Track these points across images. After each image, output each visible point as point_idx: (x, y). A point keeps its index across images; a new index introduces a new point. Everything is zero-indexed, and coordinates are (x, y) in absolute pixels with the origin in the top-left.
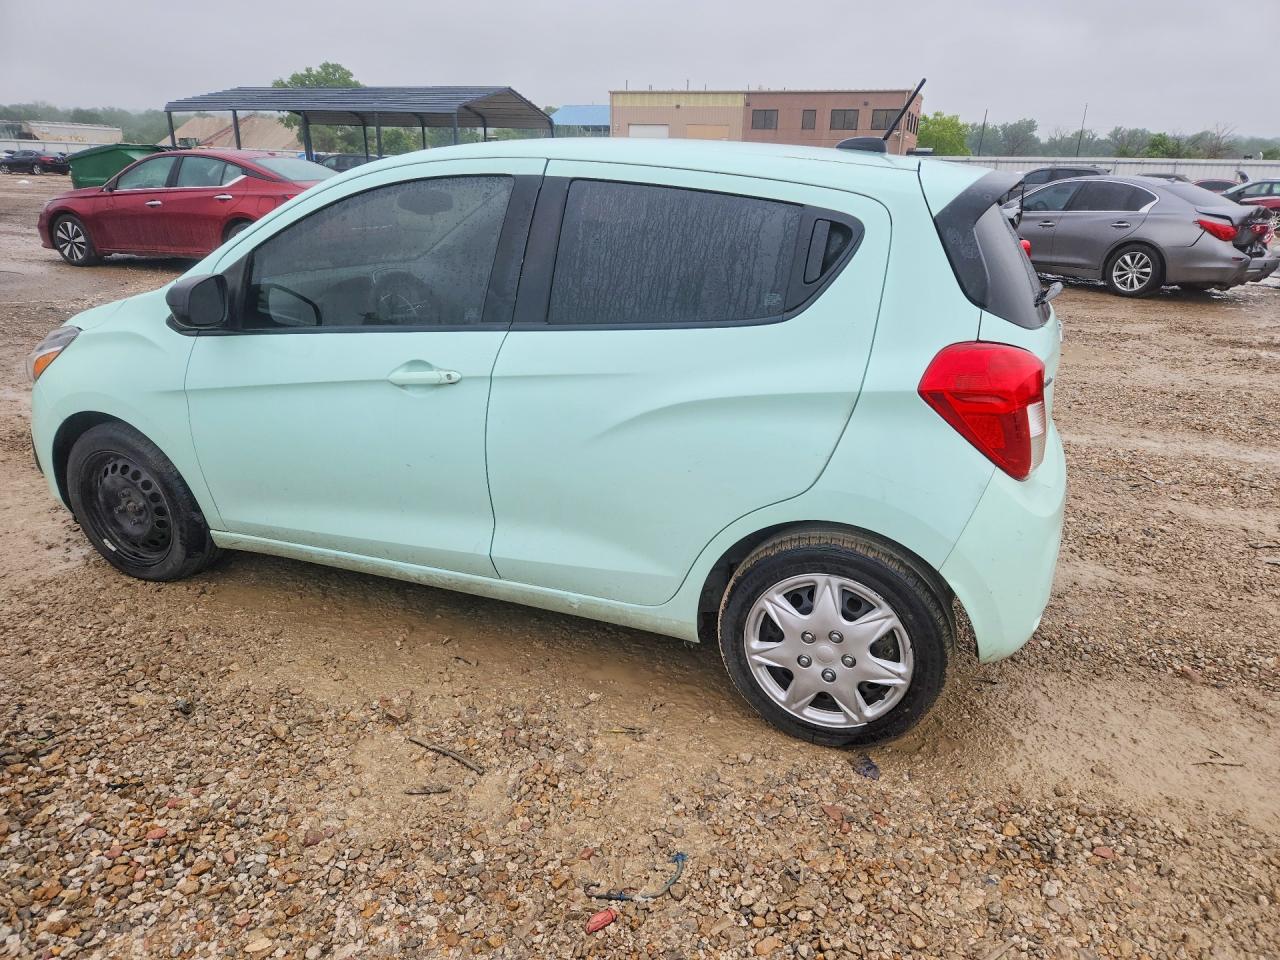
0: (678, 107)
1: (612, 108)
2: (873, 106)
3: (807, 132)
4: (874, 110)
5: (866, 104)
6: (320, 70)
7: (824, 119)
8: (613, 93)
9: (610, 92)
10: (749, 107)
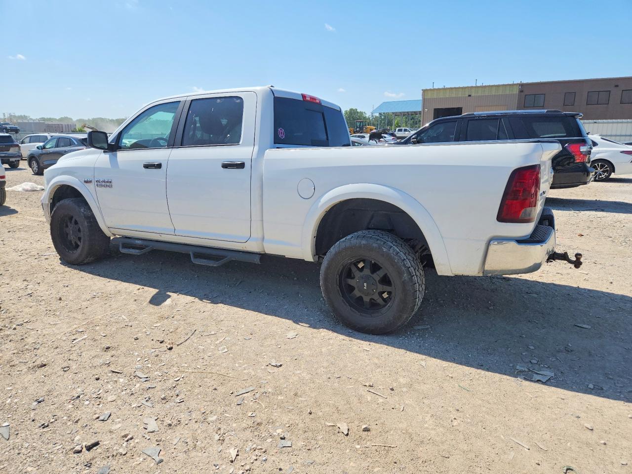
0: (470, 96)
1: (424, 100)
2: (623, 87)
4: (623, 91)
5: (617, 86)
7: (581, 99)
8: (424, 91)
9: (422, 90)
10: (522, 93)
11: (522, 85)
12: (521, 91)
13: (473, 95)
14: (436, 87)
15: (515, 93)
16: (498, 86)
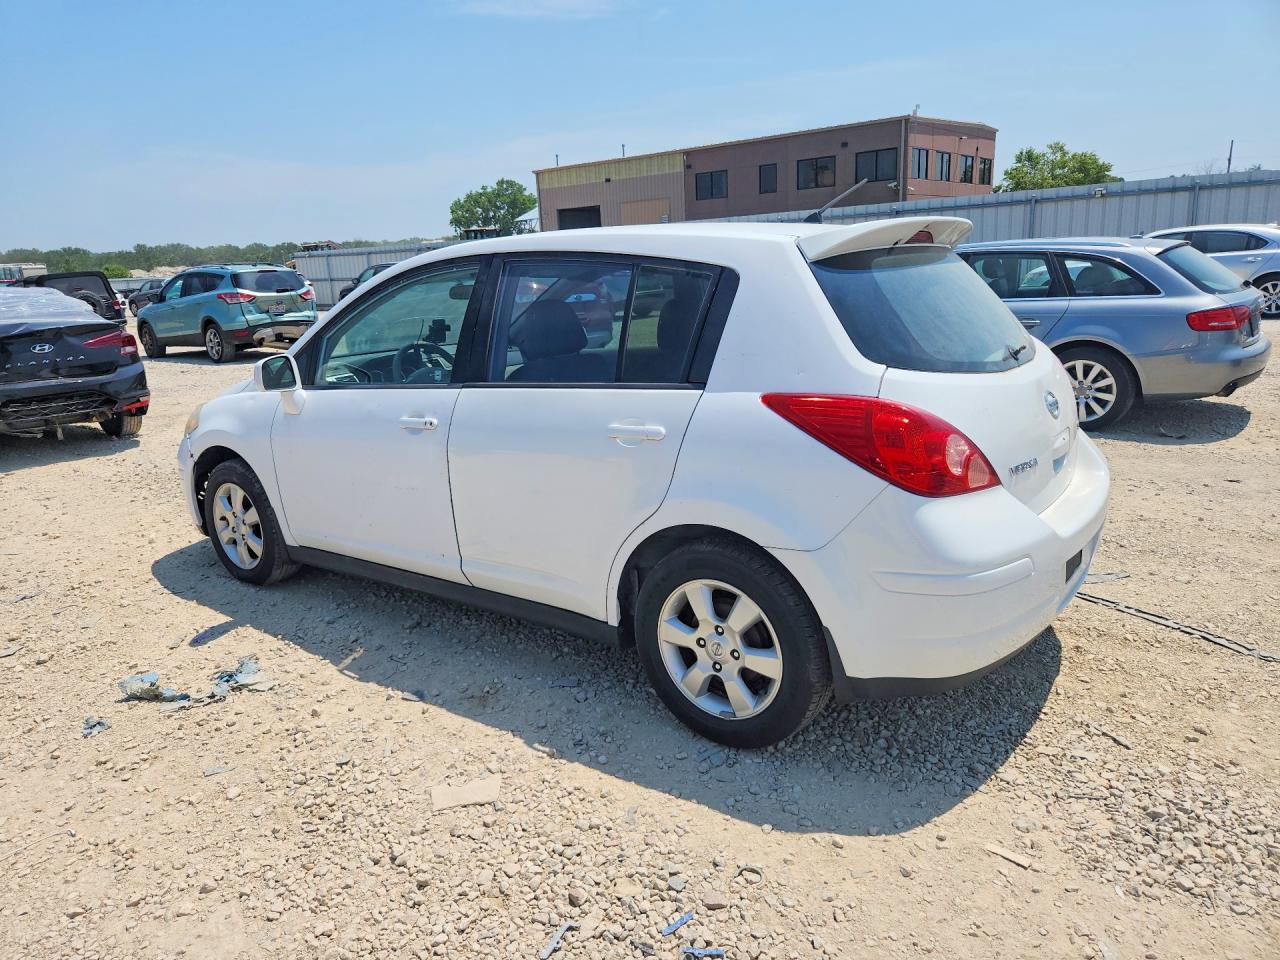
0: (608, 180)
1: (540, 192)
2: (857, 146)
3: (769, 196)
4: (857, 154)
5: (845, 145)
6: (495, 186)
7: (787, 177)
8: (538, 174)
9: (533, 172)
10: (690, 170)
11: (690, 154)
12: (688, 167)
13: (613, 178)
14: (562, 164)
15: (679, 170)
16: (650, 157)
